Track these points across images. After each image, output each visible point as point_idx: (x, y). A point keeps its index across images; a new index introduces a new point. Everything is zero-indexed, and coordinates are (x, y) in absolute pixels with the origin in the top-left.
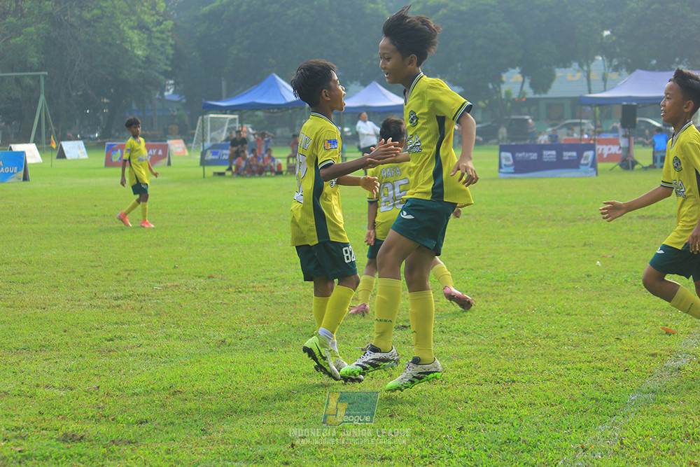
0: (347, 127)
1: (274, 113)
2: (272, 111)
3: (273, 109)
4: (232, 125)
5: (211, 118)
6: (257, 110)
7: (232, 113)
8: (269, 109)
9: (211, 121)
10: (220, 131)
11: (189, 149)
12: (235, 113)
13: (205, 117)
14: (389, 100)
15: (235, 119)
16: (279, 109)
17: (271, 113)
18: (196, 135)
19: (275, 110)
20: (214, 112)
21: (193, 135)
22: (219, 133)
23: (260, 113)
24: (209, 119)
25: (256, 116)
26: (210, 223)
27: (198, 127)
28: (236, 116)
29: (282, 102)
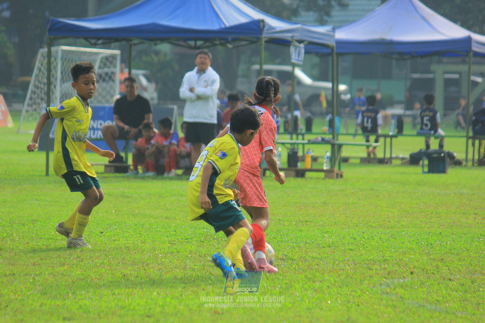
0: (343, 83)
2: (192, 43)
3: (196, 40)
4: (106, 70)
5: (64, 51)
6: (163, 40)
7: (105, 45)
8: (186, 40)
11: (16, 114)
12: (113, 45)
13: (53, 49)
14: (435, 30)
15: (114, 57)
16: (206, 40)
17: (190, 47)
18: (31, 87)
19: (199, 43)
20: (71, 40)
24: (60, 55)
25: (157, 53)
26: (62, 269)
27: (35, 71)
28: (117, 52)
29: (215, 26)
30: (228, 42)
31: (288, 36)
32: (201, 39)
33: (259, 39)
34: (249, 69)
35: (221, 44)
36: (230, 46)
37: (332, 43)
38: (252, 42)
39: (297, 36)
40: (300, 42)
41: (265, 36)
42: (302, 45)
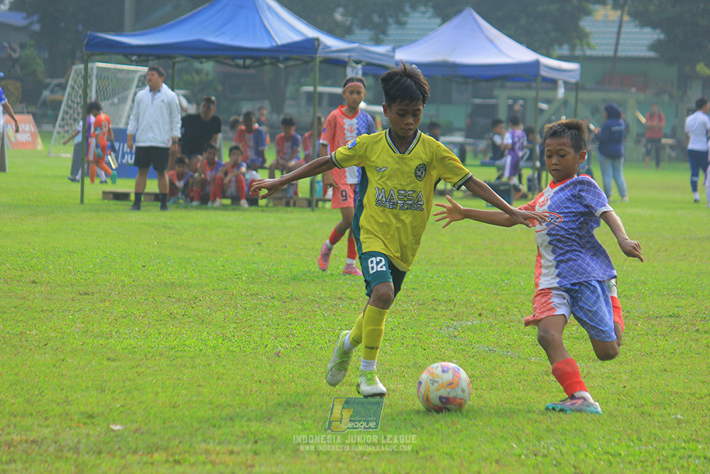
1: (245, 67)
2: (240, 62)
3: (244, 58)
5: (98, 67)
6: (208, 58)
9: (99, 77)
10: (116, 100)
11: (46, 136)
14: (501, 52)
16: (255, 59)
17: (238, 66)
18: (63, 107)
19: (248, 62)
21: (56, 105)
22: (113, 104)
23: (209, 66)
24: (95, 72)
25: (198, 72)
29: (266, 44)
30: (278, 60)
31: (344, 56)
32: (249, 58)
33: (313, 59)
34: (298, 90)
35: (271, 64)
36: (281, 66)
37: (391, 64)
38: (306, 62)
39: (355, 56)
40: (358, 62)
41: (320, 55)
42: (359, 66)
